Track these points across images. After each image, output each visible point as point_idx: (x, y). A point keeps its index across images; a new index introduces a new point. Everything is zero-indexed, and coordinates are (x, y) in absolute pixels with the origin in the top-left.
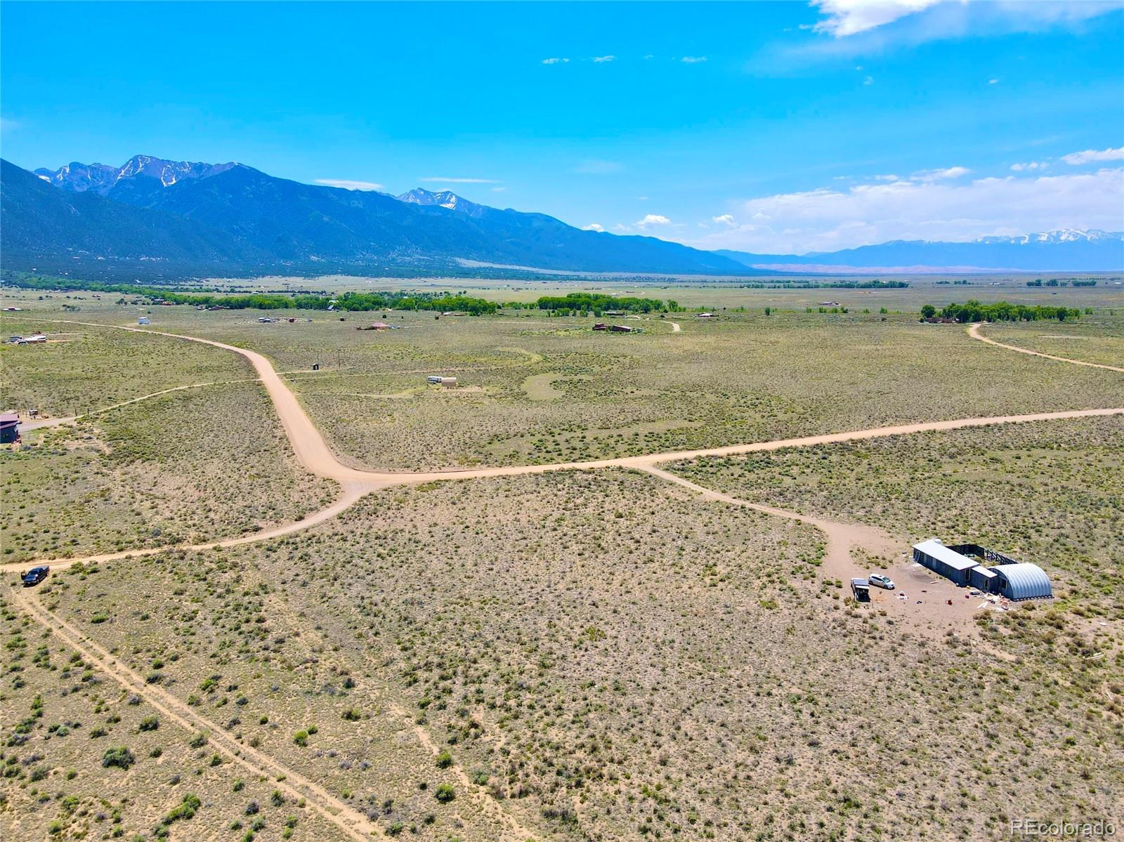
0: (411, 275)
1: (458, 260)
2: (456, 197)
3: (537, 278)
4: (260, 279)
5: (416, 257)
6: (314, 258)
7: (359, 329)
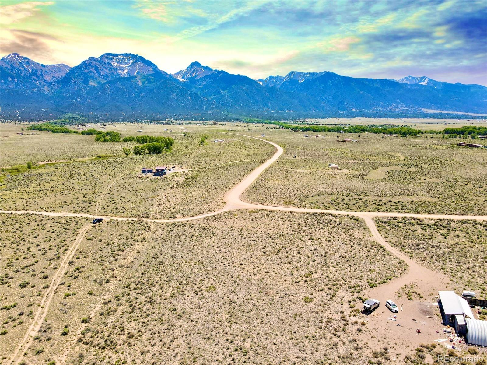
0: (396, 117)
1: (424, 109)
2: (428, 79)
3: (466, 118)
4: (329, 119)
5: (402, 108)
6: (353, 110)
7: (338, 141)
